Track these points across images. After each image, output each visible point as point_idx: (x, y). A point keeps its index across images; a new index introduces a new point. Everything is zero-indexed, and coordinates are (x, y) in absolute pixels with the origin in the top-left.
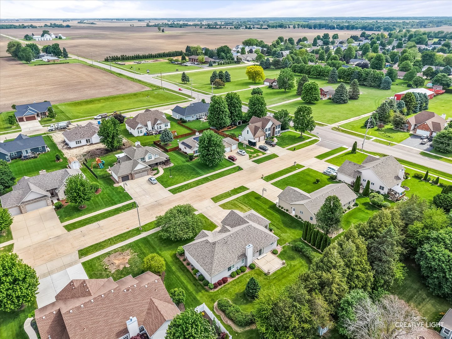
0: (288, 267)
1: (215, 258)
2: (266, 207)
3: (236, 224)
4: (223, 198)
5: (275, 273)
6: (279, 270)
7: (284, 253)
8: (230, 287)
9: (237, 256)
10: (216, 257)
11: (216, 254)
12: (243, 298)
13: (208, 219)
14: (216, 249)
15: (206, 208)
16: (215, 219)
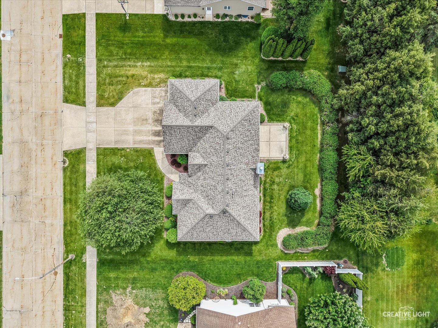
0: (293, 125)
1: (242, 223)
2: (158, 36)
3: (193, 140)
4: (81, 82)
5: (291, 148)
6: (290, 140)
7: (269, 107)
8: (270, 214)
9: (253, 188)
10: (242, 221)
11: (238, 219)
12: (294, 213)
13: (123, 149)
14: (233, 214)
15: (88, 131)
16: (130, 138)
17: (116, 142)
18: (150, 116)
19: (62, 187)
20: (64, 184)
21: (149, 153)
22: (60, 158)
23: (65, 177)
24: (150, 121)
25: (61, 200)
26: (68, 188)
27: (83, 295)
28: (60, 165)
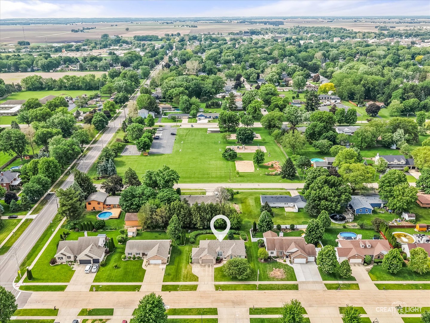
15: (208, 284)
16: (210, 273)
17: (212, 277)
18: (203, 268)
19: (230, 291)
20: (229, 290)
21: (216, 269)
22: (218, 292)
23: (226, 290)
24: (204, 268)
25: (235, 291)
26: (230, 289)
27: (272, 285)
28: (221, 292)
